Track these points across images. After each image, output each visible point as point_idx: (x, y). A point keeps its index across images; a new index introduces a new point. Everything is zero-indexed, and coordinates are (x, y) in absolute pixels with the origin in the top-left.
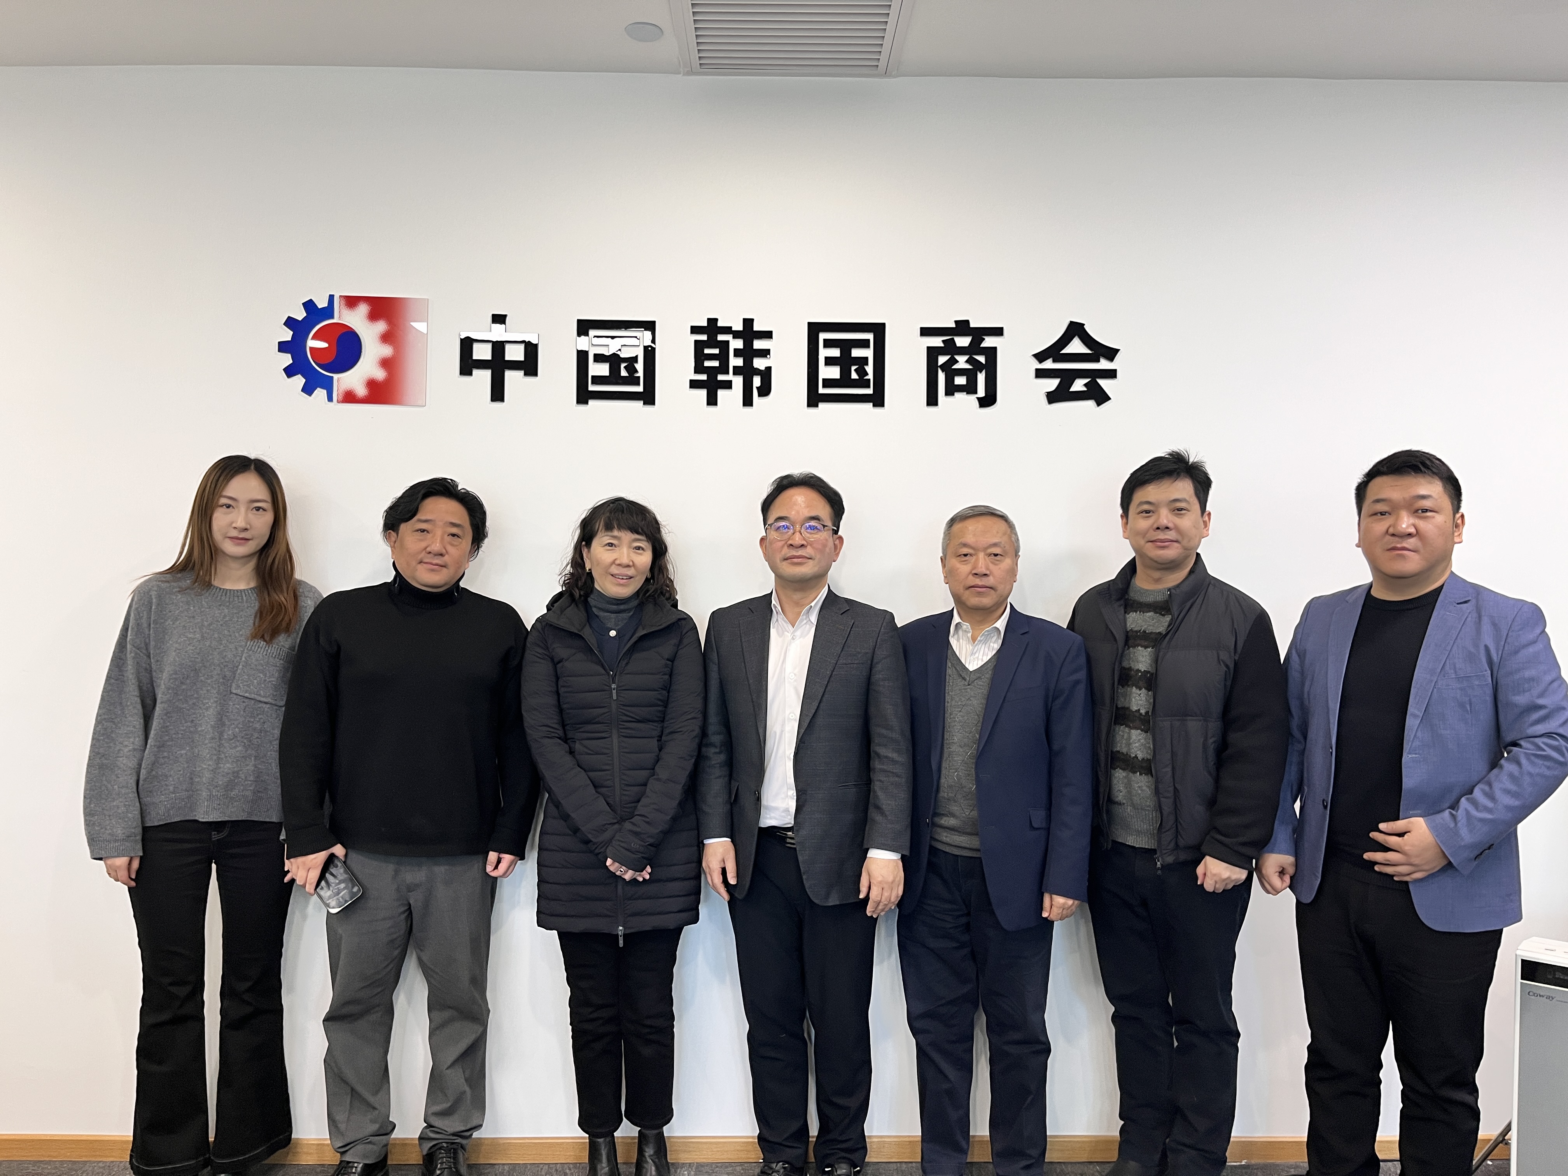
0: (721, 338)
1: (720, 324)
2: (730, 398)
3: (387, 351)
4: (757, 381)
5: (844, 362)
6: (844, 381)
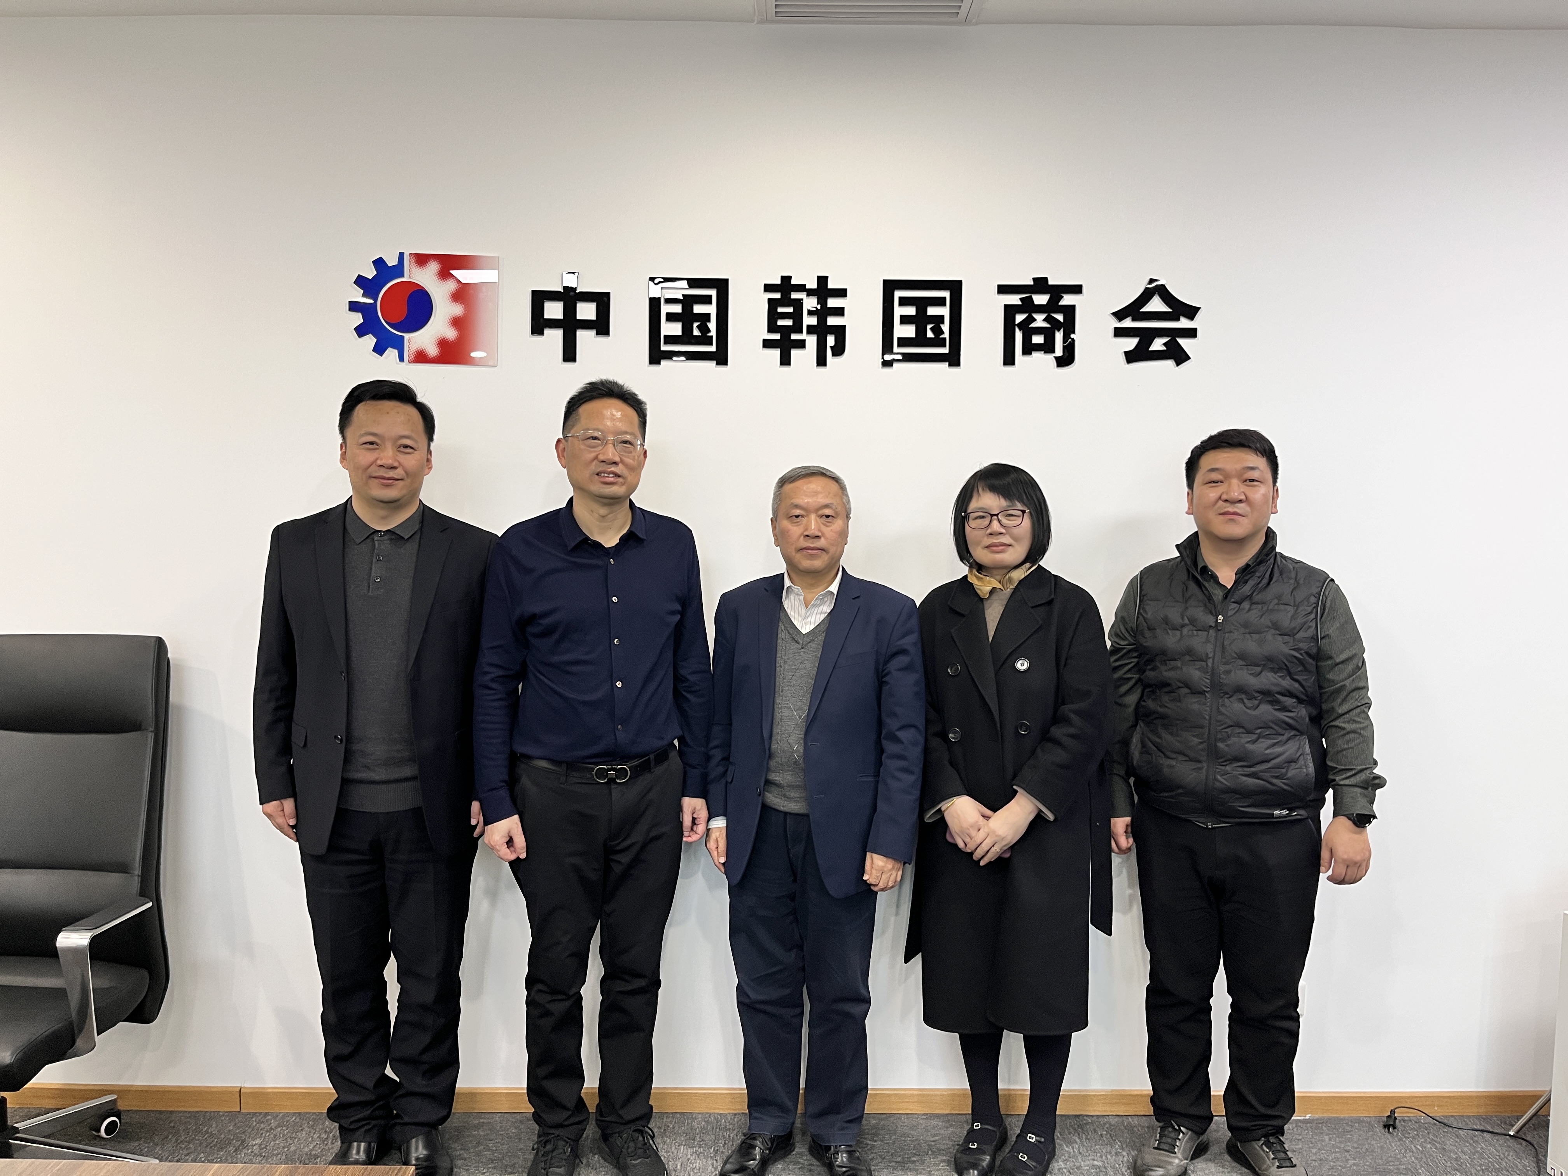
0: (795, 296)
1: (793, 282)
2: (804, 357)
3: (457, 310)
4: (831, 340)
5: (920, 320)
6: (920, 340)
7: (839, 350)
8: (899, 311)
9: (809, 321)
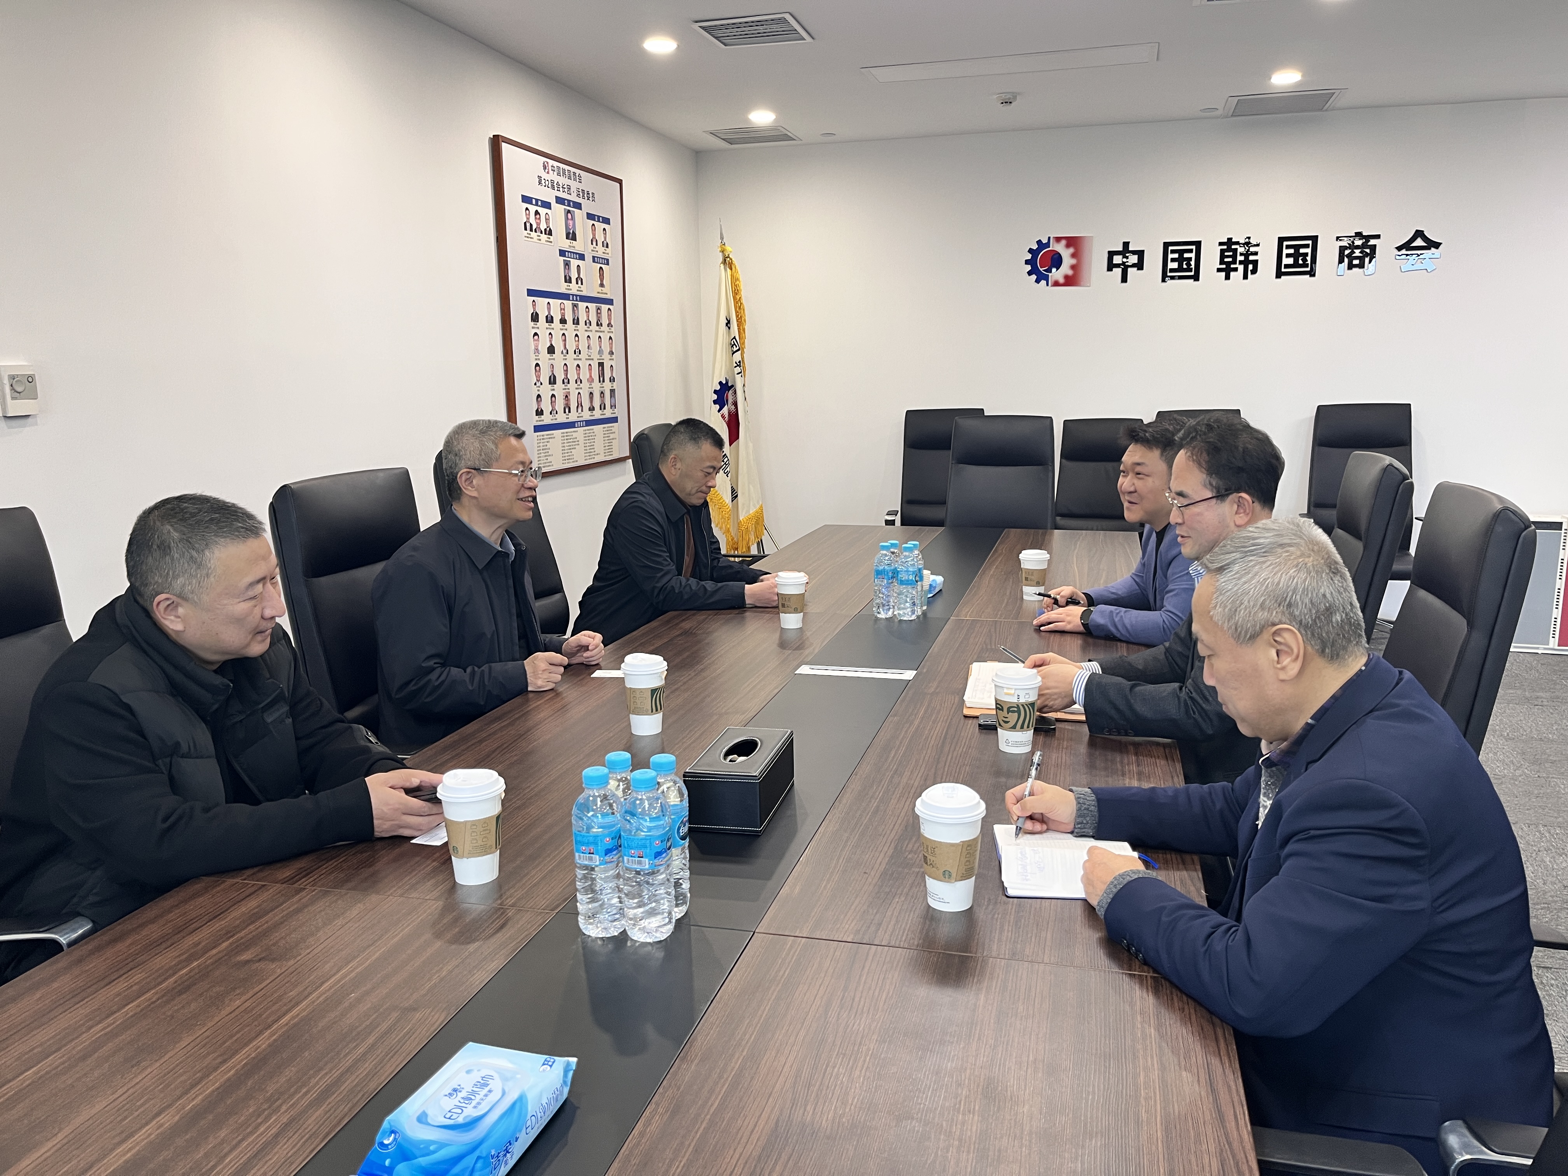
0: (1233, 247)
1: (1233, 240)
2: (1237, 275)
3: (1073, 261)
4: (1251, 267)
5: (1296, 256)
6: (1296, 265)
7: (1254, 271)
8: (1285, 251)
9: (1240, 258)
